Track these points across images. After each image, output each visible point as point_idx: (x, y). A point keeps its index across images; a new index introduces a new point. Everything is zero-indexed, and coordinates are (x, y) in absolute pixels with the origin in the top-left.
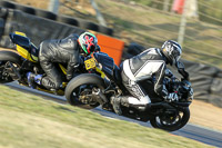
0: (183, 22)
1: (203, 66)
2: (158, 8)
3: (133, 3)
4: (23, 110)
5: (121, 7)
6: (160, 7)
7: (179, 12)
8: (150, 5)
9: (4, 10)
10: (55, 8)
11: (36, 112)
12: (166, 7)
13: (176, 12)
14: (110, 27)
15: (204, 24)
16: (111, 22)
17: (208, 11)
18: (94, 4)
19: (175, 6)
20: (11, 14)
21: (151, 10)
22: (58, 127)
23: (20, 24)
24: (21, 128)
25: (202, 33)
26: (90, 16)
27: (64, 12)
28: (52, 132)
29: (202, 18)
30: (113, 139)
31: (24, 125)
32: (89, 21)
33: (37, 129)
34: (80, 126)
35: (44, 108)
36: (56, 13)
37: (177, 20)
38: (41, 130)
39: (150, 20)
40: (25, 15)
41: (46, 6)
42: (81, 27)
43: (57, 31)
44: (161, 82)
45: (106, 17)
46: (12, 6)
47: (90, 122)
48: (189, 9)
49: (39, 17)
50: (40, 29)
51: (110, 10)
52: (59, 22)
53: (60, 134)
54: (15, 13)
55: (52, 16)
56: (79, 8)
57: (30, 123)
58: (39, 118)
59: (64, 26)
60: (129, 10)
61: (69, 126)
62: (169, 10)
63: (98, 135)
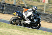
0: (45, 4)
1: (50, 15)
2: (39, 2)
3: (33, 1)
4: (9, 28)
5: (30, 2)
6: (39, 1)
7: (44, 2)
8: (37, 1)
9: (3, 5)
10: (15, 4)
11: (12, 28)
12: (41, 1)
13: (43, 2)
14: (28, 7)
15: (50, 5)
16: (28, 6)
17: (51, 2)
18: (24, 2)
19: (43, 1)
20: (5, 6)
21: (37, 2)
22: (18, 32)
23: (7, 8)
24: (9, 32)
25: (49, 7)
26: (23, 5)
27: (17, 4)
28: (17, 33)
29: (49, 3)
30: (31, 33)
31: (10, 32)
32: (23, 6)
33: (13, 32)
34: (23, 31)
35: (14, 27)
36: (15, 5)
37: (43, 4)
38: (14, 32)
39: (37, 5)
40: (8, 5)
41: (13, 3)
42: (21, 7)
43: (16, 9)
44: (33, 17)
45: (27, 5)
46: (5, 4)
47: (25, 30)
48: (46, 1)
49: (11, 6)
50: (12, 9)
51: (28, 3)
52: (16, 7)
53: (18, 33)
54: (6, 5)
55: (14, 5)
56: (20, 3)
57: (11, 31)
58: (13, 30)
59: (17, 8)
60: (32, 3)
61: (20, 31)
62: (42, 2)
63: (27, 33)
